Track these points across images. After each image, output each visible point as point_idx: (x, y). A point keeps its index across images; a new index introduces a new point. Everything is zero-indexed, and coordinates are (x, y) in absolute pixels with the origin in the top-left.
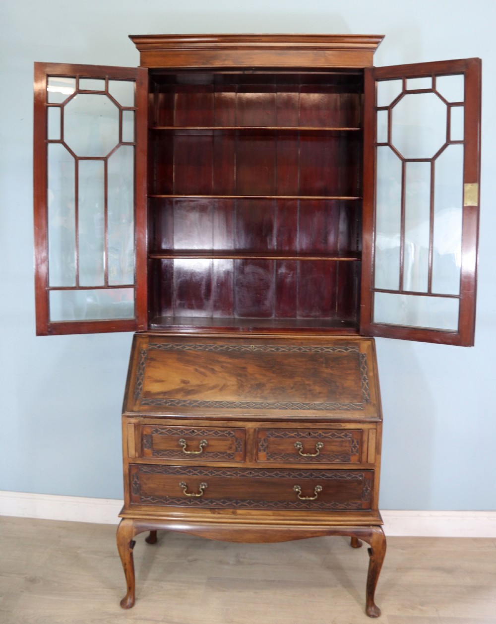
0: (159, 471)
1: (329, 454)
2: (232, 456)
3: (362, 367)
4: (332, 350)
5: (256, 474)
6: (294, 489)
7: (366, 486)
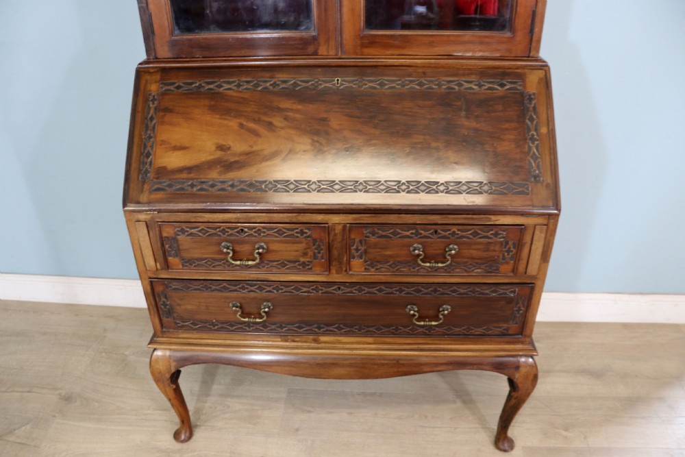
0: (197, 287)
1: (466, 262)
2: (308, 265)
3: (528, 117)
4: (476, 85)
5: (349, 290)
6: (407, 310)
7: (518, 305)
